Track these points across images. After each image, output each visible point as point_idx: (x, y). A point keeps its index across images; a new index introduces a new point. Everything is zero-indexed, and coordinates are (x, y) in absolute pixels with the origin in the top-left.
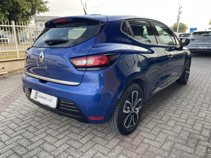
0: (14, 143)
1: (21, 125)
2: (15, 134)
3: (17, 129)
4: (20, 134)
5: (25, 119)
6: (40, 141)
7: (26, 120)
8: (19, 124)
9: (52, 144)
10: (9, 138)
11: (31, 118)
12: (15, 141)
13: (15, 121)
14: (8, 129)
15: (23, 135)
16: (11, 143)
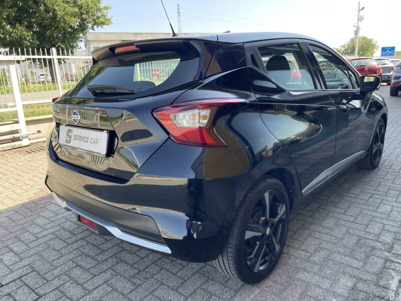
2: (74, 237)
4: (82, 238)
9: (134, 254)
10: (66, 244)
12: (77, 249)
14: (63, 231)
16: (70, 252)
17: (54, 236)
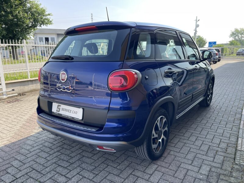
0: (55, 158)
2: (53, 151)
3: (53, 147)
4: (58, 151)
6: (78, 155)
9: (90, 158)
10: (49, 155)
12: (56, 157)
17: (40, 151)
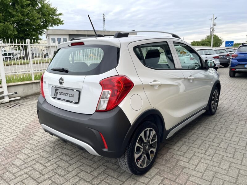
1: (48, 166)
3: (44, 171)
4: (49, 178)
5: (51, 159)
7: (53, 159)
8: (45, 165)
10: (37, 183)
11: (58, 157)
13: (40, 161)
14: (34, 172)
15: (52, 179)
17: (27, 176)
